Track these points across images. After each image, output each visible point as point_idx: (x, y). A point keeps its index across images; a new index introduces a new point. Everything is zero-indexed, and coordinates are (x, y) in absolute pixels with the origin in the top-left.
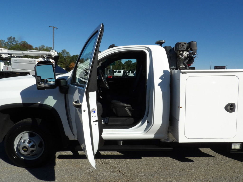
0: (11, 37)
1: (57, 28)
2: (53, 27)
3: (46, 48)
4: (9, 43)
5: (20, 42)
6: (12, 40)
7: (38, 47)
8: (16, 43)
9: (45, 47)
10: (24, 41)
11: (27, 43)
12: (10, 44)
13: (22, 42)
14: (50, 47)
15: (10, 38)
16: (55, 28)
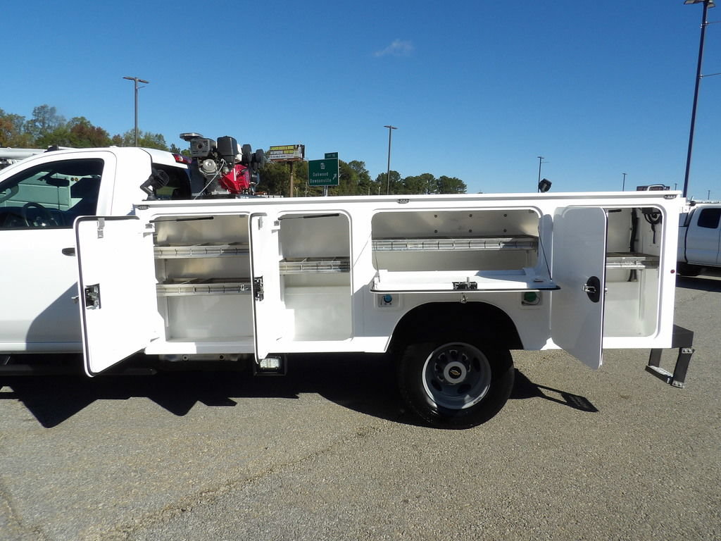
0: (43, 107)
1: (147, 83)
2: (134, 79)
3: (145, 136)
4: (37, 124)
5: (68, 120)
6: (47, 116)
7: (121, 135)
8: (57, 124)
9: (144, 134)
10: (79, 117)
11: (89, 122)
12: (40, 127)
13: (75, 119)
14: (156, 136)
15: (41, 111)
16: (140, 81)
